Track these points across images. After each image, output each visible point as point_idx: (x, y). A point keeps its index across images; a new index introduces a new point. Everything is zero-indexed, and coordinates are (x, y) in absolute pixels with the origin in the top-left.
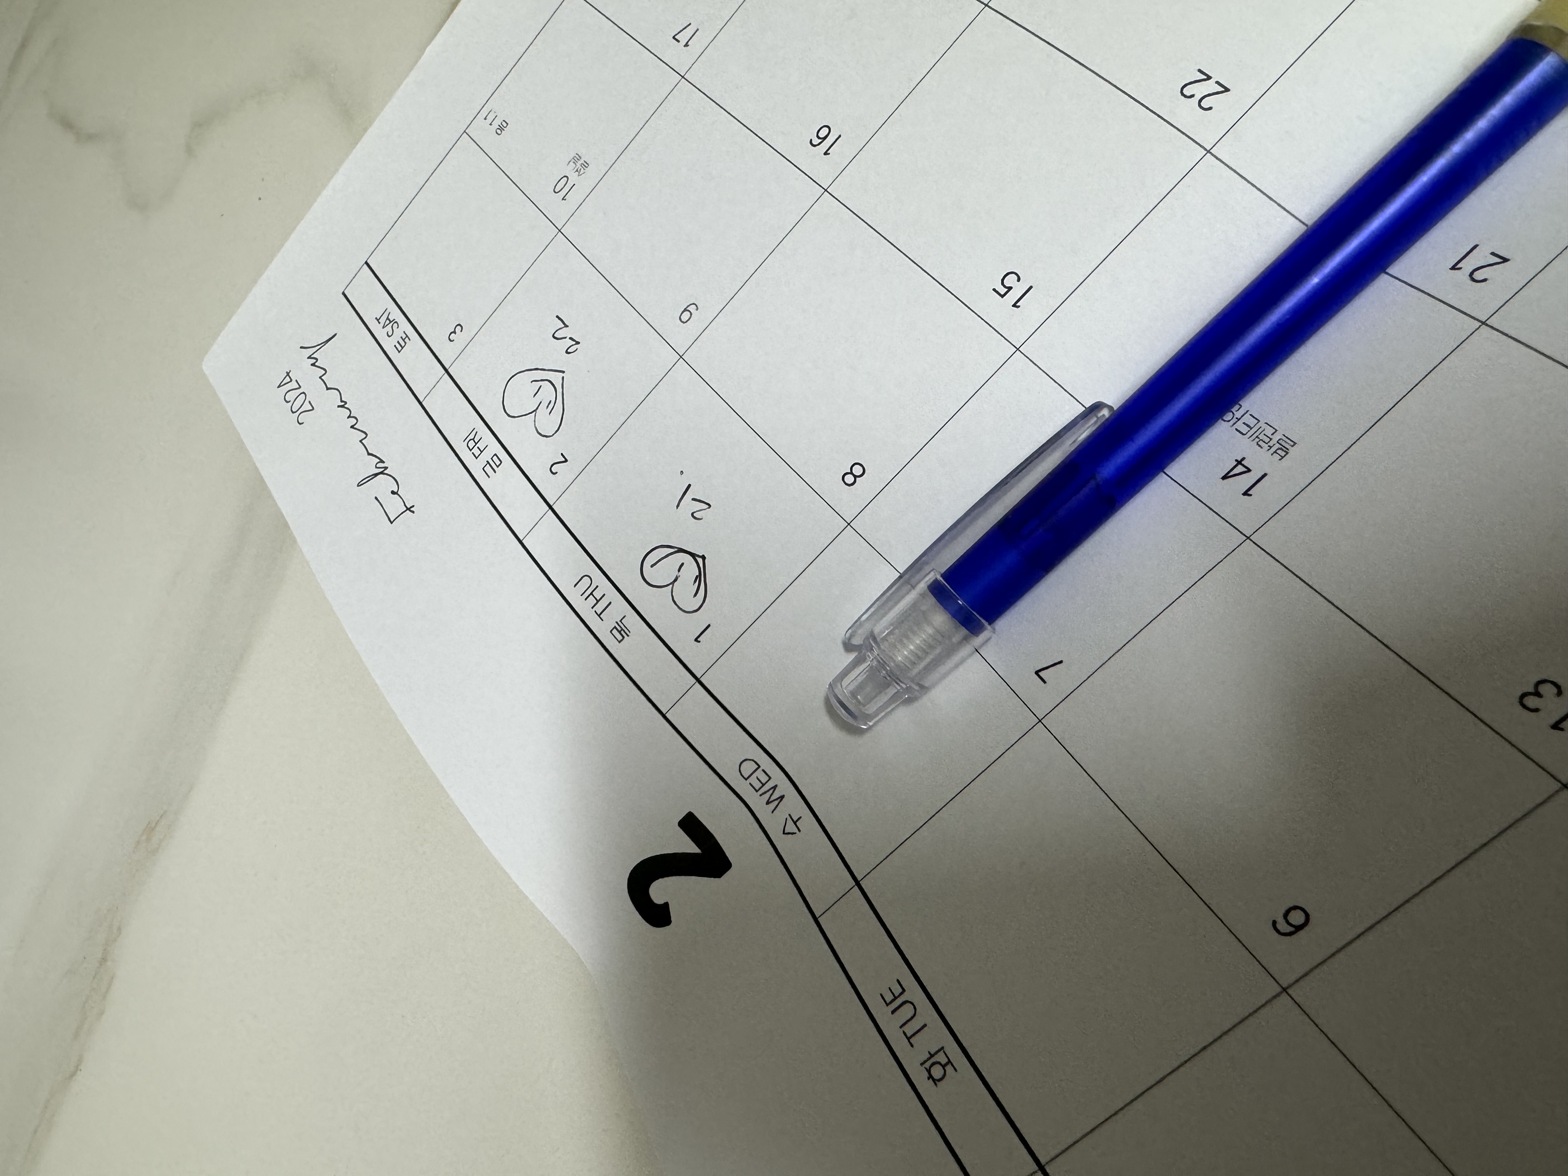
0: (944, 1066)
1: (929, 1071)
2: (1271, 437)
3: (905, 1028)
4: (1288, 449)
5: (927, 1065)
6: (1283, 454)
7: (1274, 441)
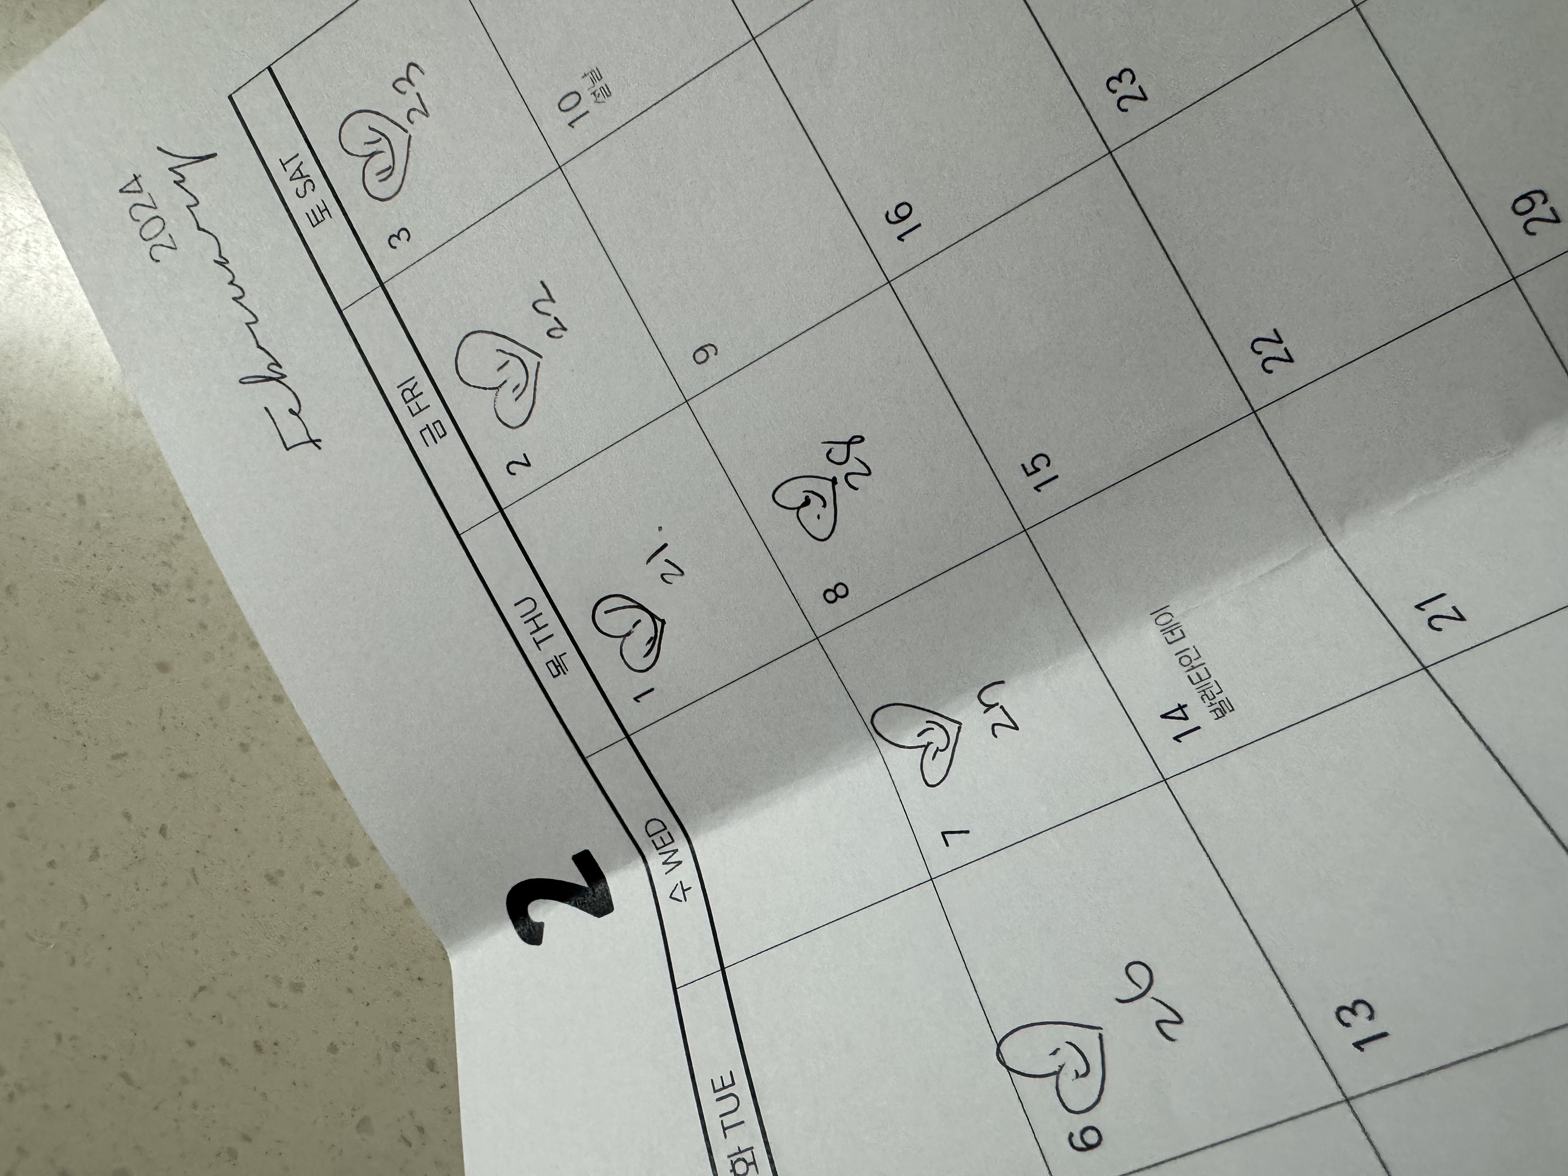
0: (748, 1165)
1: (733, 1165)
2: (1216, 695)
3: (722, 1118)
4: (1226, 712)
5: (734, 1159)
6: (1220, 715)
7: (1216, 700)
